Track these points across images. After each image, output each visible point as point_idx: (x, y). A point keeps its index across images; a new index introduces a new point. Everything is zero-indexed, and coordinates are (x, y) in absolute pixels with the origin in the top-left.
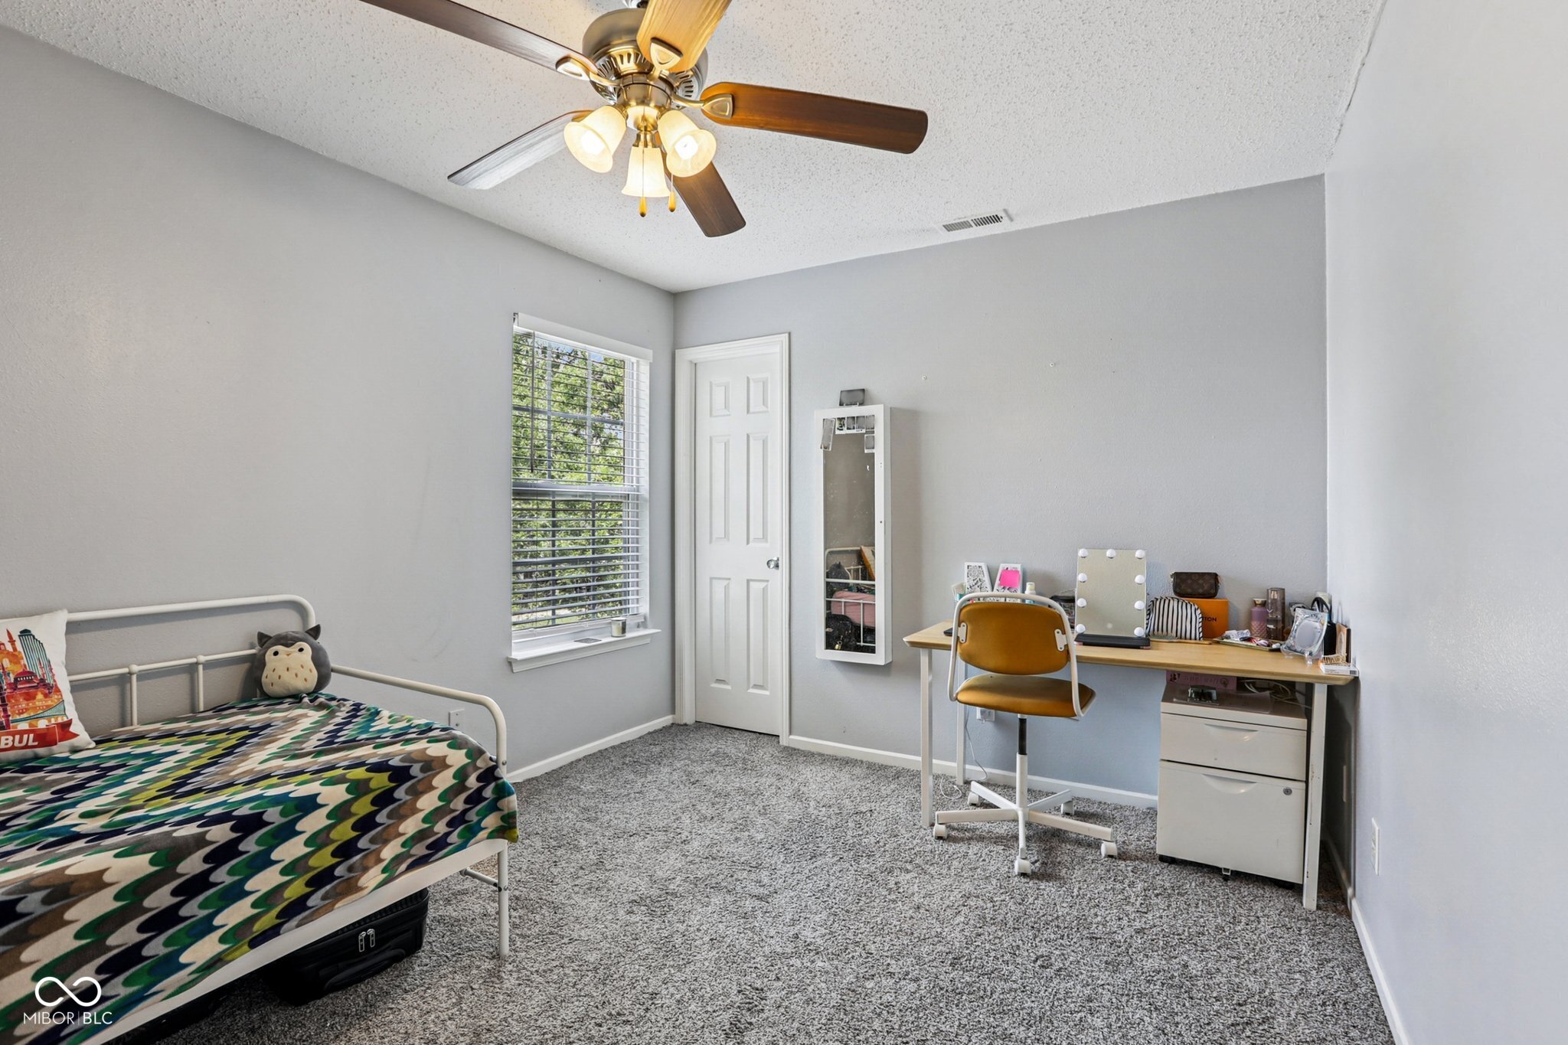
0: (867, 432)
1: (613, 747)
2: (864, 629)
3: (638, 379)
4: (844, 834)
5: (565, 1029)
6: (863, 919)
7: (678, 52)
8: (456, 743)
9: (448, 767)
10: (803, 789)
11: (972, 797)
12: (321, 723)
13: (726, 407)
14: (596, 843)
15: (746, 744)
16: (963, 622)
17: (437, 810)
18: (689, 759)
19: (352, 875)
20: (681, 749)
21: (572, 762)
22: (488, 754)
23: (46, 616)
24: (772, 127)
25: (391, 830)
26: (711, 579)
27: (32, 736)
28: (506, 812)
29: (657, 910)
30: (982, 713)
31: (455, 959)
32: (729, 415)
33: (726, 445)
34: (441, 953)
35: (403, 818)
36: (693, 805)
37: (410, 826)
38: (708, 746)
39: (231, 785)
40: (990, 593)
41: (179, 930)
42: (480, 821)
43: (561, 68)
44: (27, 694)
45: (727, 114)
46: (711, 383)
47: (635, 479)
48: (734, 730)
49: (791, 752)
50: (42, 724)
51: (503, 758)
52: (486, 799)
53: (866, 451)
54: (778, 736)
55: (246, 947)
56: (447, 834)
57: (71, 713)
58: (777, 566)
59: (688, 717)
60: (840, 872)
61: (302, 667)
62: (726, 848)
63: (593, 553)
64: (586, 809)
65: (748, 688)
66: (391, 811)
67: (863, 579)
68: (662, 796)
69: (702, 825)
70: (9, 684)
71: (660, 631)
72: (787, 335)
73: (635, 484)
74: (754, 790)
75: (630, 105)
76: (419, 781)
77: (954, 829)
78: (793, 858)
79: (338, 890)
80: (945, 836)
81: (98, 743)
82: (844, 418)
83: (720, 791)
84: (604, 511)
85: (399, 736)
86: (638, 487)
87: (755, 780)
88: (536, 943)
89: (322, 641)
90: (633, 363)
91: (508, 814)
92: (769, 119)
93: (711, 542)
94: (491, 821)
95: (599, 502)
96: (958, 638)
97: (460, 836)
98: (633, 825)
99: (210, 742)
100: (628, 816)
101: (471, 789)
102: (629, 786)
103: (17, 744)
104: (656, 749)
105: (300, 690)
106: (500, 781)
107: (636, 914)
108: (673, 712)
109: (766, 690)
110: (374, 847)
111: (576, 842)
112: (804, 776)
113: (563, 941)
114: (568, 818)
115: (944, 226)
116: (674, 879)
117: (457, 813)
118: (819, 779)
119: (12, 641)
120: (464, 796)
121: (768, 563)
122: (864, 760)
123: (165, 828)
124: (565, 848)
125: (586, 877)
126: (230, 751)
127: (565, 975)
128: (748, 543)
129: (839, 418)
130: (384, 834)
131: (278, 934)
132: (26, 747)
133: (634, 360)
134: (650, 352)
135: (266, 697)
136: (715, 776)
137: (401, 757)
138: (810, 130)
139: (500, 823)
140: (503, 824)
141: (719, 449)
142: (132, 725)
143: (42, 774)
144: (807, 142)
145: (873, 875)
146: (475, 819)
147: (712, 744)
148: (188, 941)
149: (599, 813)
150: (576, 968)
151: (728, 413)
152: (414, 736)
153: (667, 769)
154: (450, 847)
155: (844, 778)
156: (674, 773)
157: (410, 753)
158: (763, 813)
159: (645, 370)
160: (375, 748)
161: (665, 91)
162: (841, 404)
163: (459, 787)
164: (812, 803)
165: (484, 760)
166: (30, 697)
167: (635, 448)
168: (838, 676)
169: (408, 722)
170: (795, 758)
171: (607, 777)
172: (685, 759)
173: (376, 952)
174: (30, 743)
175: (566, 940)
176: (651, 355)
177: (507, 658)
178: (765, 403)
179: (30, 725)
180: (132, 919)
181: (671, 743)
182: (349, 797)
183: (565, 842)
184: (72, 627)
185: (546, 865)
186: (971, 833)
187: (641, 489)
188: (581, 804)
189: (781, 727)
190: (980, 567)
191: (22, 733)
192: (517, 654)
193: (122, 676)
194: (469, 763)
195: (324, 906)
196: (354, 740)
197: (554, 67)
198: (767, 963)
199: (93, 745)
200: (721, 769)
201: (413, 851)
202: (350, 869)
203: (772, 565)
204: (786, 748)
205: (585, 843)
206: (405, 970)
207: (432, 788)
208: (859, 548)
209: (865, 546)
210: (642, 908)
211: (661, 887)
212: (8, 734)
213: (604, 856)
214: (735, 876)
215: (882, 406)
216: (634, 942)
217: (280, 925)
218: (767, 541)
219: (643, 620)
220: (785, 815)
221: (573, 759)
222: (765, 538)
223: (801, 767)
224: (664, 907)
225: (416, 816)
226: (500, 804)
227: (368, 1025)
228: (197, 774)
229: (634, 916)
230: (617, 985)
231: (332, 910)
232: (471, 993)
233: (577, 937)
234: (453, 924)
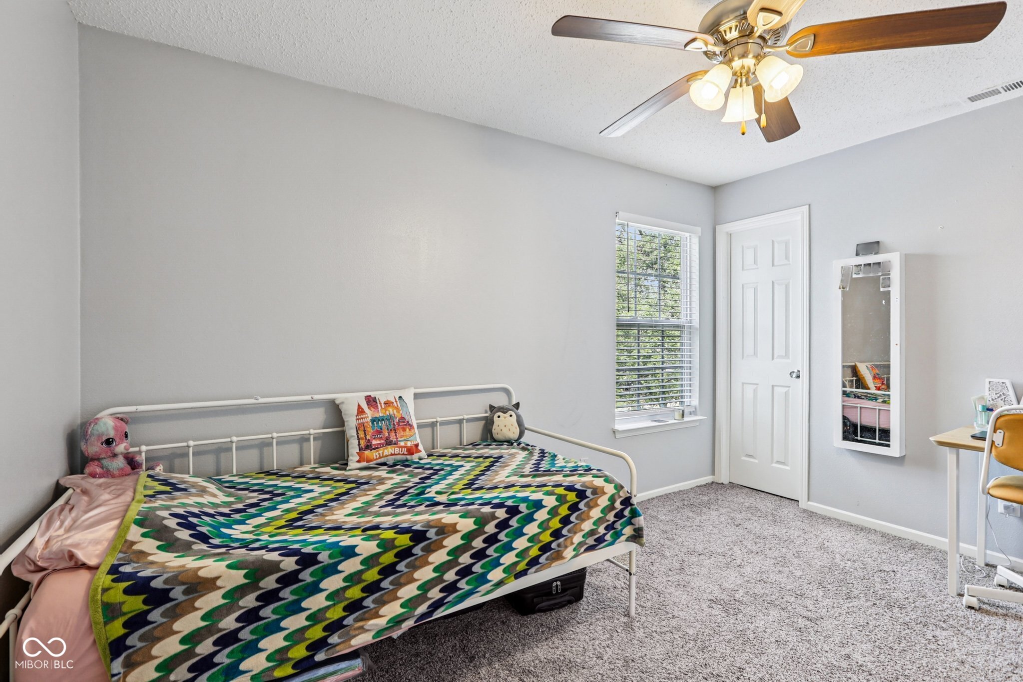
0: (882, 275)
1: (674, 493)
2: (860, 426)
3: (690, 248)
4: (872, 585)
5: (682, 674)
6: (908, 657)
7: (779, 13)
8: (608, 480)
9: (604, 493)
10: (827, 544)
11: (997, 579)
12: (528, 459)
13: (755, 262)
14: (676, 555)
15: (772, 503)
16: (1000, 429)
17: (600, 518)
18: (730, 508)
19: (560, 549)
20: (723, 500)
21: (649, 499)
22: (626, 489)
23: (406, 390)
24: (846, 50)
25: (578, 526)
26: (743, 384)
27: (405, 449)
28: (637, 526)
29: (730, 610)
30: (1006, 508)
31: (602, 610)
32: (758, 268)
33: (755, 290)
34: (594, 605)
35: (583, 520)
36: (740, 541)
37: (587, 526)
38: (742, 500)
39: (496, 487)
40: (1015, 406)
41: (486, 562)
42: (622, 530)
43: (687, 49)
44: (403, 428)
45: (807, 49)
46: (743, 247)
47: (688, 315)
48: (760, 492)
49: (810, 515)
50: (409, 444)
51: (634, 493)
52: (626, 516)
53: (882, 289)
54: (798, 501)
55: (513, 578)
56: (605, 535)
57: (419, 441)
58: (798, 377)
59: (724, 477)
60: (876, 615)
61: (512, 425)
62: (773, 577)
63: (663, 364)
64: (665, 532)
65: (772, 463)
66: (578, 515)
67: (857, 388)
68: (716, 531)
69: (750, 556)
70: (397, 422)
71: (706, 417)
72: (807, 206)
73: (688, 318)
74: (785, 538)
75: (734, 60)
76: (591, 500)
77: (984, 603)
78: (830, 595)
79: (553, 556)
80: (977, 607)
81: (429, 456)
82: (861, 265)
83: (759, 535)
84: (648, 336)
85: (574, 471)
86: (691, 320)
87: (785, 531)
88: (651, 613)
89: (520, 411)
90: (686, 238)
91: (638, 528)
92: (843, 45)
93: (743, 358)
94: (628, 531)
95: (644, 330)
96: (993, 442)
97: (611, 536)
98: (700, 548)
99: (477, 463)
100: (694, 540)
101: (617, 509)
102: (690, 520)
103: (400, 453)
104: (705, 498)
105: (510, 438)
106: (634, 507)
107: (715, 609)
108: (713, 473)
109: (787, 466)
110: (570, 535)
111: (663, 552)
112: (826, 534)
113: (668, 616)
114: (654, 535)
115: (969, 98)
116: (737, 590)
117: (610, 522)
118: (839, 538)
119: (396, 402)
120: (613, 513)
121: (790, 374)
122: (878, 529)
123: (475, 507)
124: (656, 555)
125: (674, 576)
126: (488, 468)
127: (675, 638)
128: (773, 358)
129: (856, 266)
130: (575, 528)
131: (526, 574)
132: (403, 454)
133: (687, 235)
134: (699, 229)
135: (495, 441)
136: (753, 523)
137: (580, 484)
138: (880, 45)
139: (633, 533)
140: (635, 534)
141: (750, 294)
142: (437, 448)
143: (411, 469)
144: (849, 57)
145: (909, 624)
146: (620, 528)
147: (743, 499)
148: (490, 568)
149: (674, 536)
150: (682, 636)
151: (757, 267)
152: (582, 472)
153: (715, 513)
154: (606, 543)
155: (862, 541)
156: (721, 516)
157: (584, 482)
158: (798, 555)
159: (695, 241)
160: (564, 476)
161: (760, 45)
162: (857, 254)
163: (611, 507)
164: (838, 556)
165: (624, 492)
166: (404, 430)
167: (688, 294)
168: (853, 463)
169: (575, 463)
170: (814, 519)
171: (674, 512)
172: (727, 507)
173: (561, 595)
174: (405, 453)
175: (670, 616)
176: (700, 230)
177: (613, 429)
178: (787, 258)
179: (405, 444)
180: (468, 551)
181: (713, 494)
182: (558, 504)
183: (656, 551)
184: (417, 396)
185: (647, 564)
186: (1005, 610)
187: (693, 321)
188: (661, 528)
189: (800, 493)
190: (1003, 383)
191: (402, 447)
192: (619, 427)
193: (433, 422)
194: (616, 493)
195: (547, 564)
196: (549, 471)
197: (684, 48)
198: (827, 670)
199: (426, 457)
200: (756, 518)
201: (587, 541)
202: (559, 545)
203: (794, 375)
204: (805, 511)
205: (668, 554)
206: (576, 610)
207: (597, 505)
208: (854, 364)
209: (858, 362)
210: (719, 606)
211: (729, 594)
212: (397, 447)
213: (684, 565)
214: (785, 599)
215: (899, 252)
216: (719, 628)
217: (528, 569)
218: (789, 358)
219: (694, 410)
220: (816, 561)
221: (650, 497)
222: (787, 355)
223: (821, 527)
224: (735, 609)
225: (589, 520)
226: (634, 521)
227: (561, 637)
228: (477, 480)
229: (714, 611)
230: (712, 655)
231: (550, 567)
232: (617, 634)
233: (677, 615)
234: (597, 589)
